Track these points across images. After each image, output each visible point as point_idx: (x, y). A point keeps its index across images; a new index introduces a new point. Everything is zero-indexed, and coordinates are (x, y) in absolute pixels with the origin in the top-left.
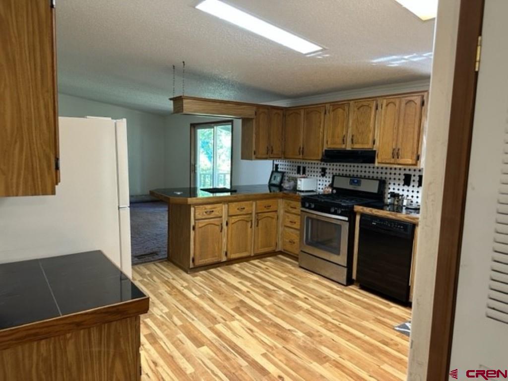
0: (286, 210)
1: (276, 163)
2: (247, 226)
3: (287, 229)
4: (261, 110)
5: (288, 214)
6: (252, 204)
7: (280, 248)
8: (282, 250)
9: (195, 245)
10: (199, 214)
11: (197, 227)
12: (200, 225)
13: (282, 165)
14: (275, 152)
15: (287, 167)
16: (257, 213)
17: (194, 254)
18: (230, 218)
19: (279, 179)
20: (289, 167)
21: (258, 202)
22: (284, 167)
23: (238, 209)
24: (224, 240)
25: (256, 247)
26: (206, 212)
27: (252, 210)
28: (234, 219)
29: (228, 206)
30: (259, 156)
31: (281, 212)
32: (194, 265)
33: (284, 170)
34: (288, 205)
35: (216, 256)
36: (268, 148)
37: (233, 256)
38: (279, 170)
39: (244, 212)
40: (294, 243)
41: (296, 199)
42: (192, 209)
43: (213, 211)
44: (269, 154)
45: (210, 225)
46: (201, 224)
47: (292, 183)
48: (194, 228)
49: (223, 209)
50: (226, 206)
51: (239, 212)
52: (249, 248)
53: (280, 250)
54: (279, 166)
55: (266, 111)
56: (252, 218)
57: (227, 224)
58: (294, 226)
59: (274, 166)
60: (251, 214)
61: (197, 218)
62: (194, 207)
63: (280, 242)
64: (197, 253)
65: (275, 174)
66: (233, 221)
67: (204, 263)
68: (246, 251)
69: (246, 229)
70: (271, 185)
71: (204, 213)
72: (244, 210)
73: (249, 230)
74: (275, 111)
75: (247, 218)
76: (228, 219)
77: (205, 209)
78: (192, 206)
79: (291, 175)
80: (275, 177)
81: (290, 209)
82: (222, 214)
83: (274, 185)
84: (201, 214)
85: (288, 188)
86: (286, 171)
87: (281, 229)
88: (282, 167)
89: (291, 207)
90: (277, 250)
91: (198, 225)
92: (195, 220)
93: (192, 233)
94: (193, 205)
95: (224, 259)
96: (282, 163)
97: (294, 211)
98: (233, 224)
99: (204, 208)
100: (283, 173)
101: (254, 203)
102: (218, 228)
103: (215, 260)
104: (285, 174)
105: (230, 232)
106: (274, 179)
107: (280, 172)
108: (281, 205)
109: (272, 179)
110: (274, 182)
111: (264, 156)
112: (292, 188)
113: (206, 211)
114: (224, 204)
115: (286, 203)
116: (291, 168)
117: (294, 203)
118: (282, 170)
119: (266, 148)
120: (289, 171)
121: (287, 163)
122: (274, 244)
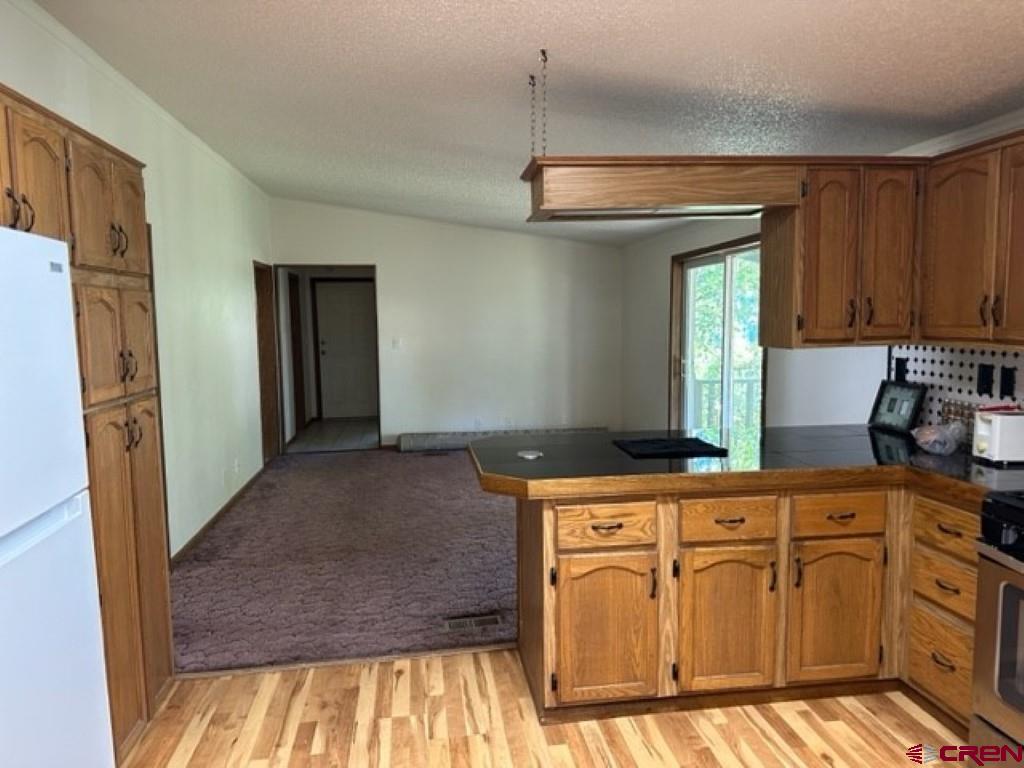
0: (921, 533)
1: (898, 353)
2: (754, 583)
3: (924, 608)
4: (824, 177)
5: (927, 551)
6: (777, 508)
7: (893, 669)
8: (905, 679)
9: (558, 633)
10: (572, 533)
11: (562, 576)
12: (576, 571)
13: (922, 363)
14: (881, 317)
15: (937, 369)
16: (797, 541)
17: (558, 664)
18: (688, 552)
19: (905, 409)
20: (946, 369)
21: (801, 498)
22: (928, 368)
23: (717, 522)
24: (668, 626)
25: (794, 659)
26: (595, 528)
27: (777, 529)
28: (701, 557)
29: (680, 510)
30: (820, 334)
31: (901, 538)
32: (557, 697)
33: (927, 380)
34: (929, 517)
35: (636, 680)
36: (852, 303)
37: (701, 683)
38: (910, 377)
39: (742, 532)
40: (953, 669)
41: (959, 500)
42: (548, 516)
43: (620, 526)
44: (858, 327)
45: (611, 571)
46: (579, 565)
47: (955, 428)
48: (554, 579)
49: (662, 521)
50: (673, 507)
51: (721, 533)
52: (765, 659)
53: (895, 675)
54: (910, 366)
55: (845, 177)
56: (777, 554)
57: (676, 572)
58: (952, 602)
59: (894, 363)
60: (772, 541)
61: (562, 546)
62: (553, 508)
63: (897, 647)
64: (568, 663)
65: (893, 392)
66: (699, 563)
67: (594, 695)
68: (752, 668)
69: (753, 592)
70: (876, 429)
71: (590, 532)
72: (743, 526)
73: (765, 595)
74: (884, 175)
75: (753, 553)
76: (681, 555)
77: (593, 517)
78: (546, 505)
79: (954, 396)
80: (893, 401)
81: (939, 536)
82: (656, 534)
83: (889, 430)
84: (578, 532)
85: (938, 449)
86: (936, 381)
87: (898, 600)
88: (920, 367)
89: (941, 528)
90: (884, 675)
91: (568, 571)
92: (558, 551)
93: (549, 594)
94: (550, 501)
95: (669, 689)
96: (920, 353)
97: (952, 544)
98: (696, 571)
99: (586, 515)
100: (922, 391)
101: (785, 503)
102: (641, 585)
103: (633, 690)
104: (930, 393)
105: (687, 601)
106: (890, 410)
107: (914, 386)
108: (901, 513)
109: (883, 408)
110: (887, 418)
111: (840, 335)
112: (951, 447)
113: (594, 522)
114: (665, 502)
115: (919, 506)
116: (956, 370)
117: (953, 515)
118: (919, 379)
119: (845, 306)
120: (945, 382)
121: (938, 355)
122: (868, 652)
